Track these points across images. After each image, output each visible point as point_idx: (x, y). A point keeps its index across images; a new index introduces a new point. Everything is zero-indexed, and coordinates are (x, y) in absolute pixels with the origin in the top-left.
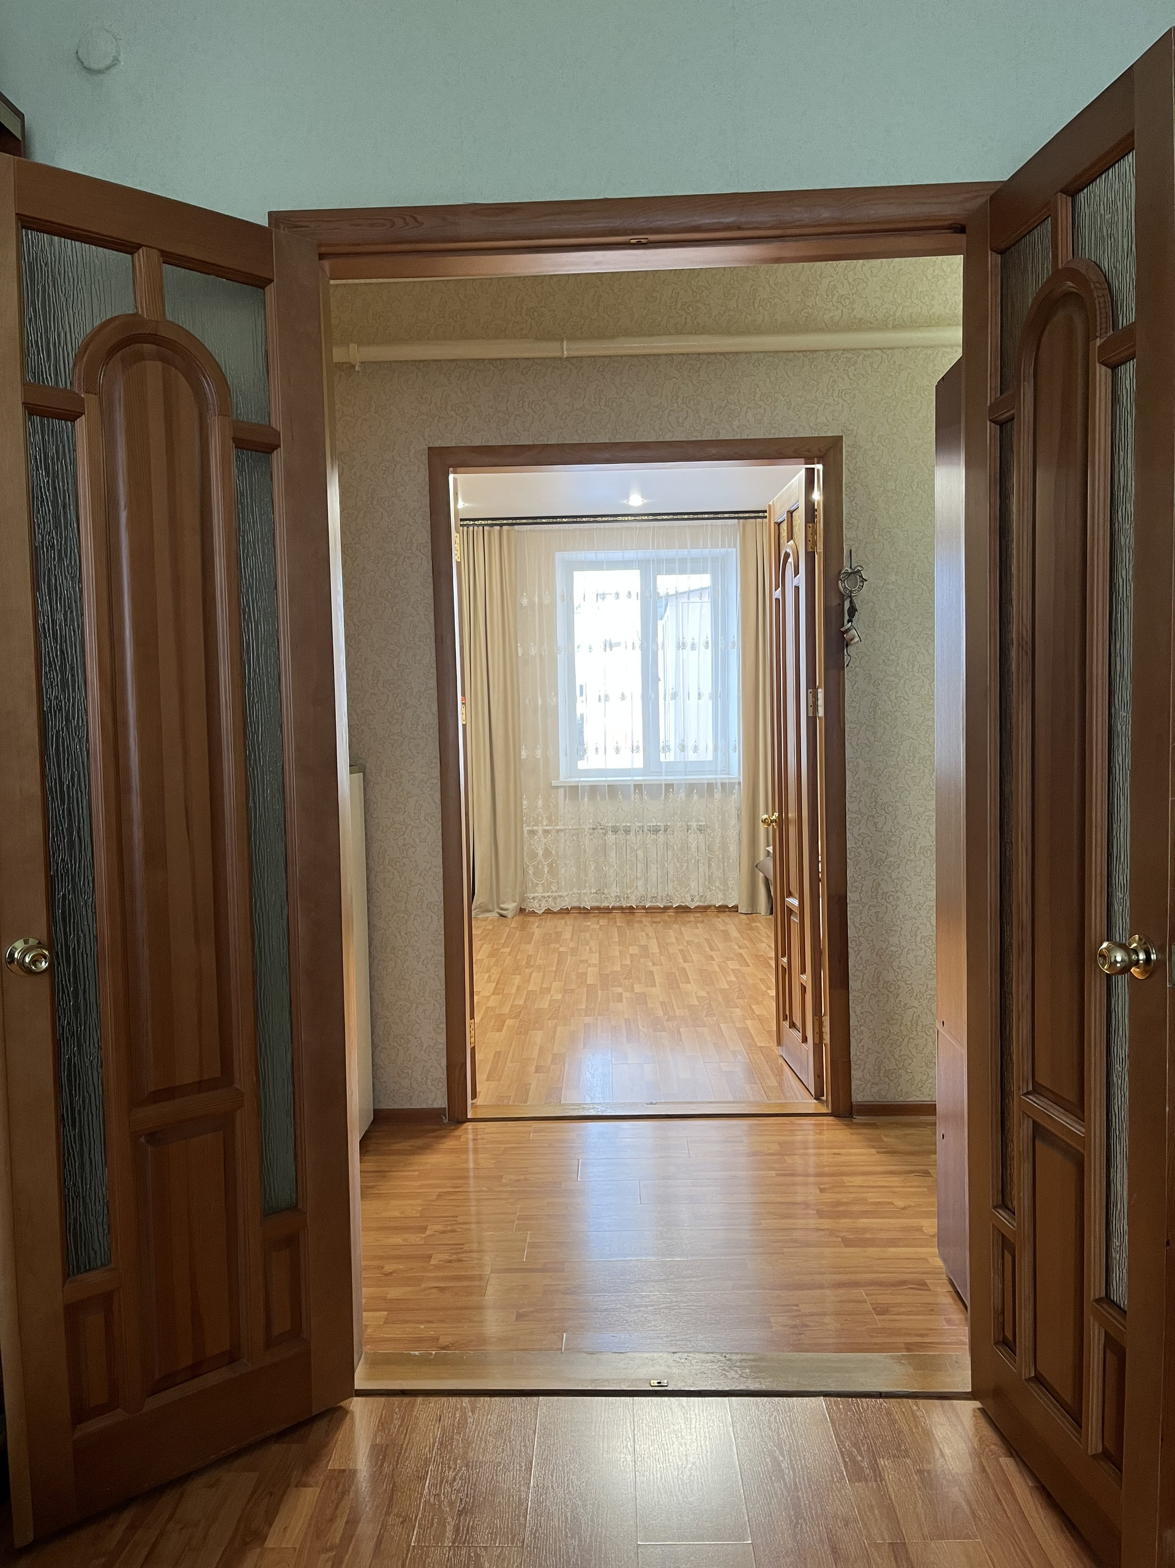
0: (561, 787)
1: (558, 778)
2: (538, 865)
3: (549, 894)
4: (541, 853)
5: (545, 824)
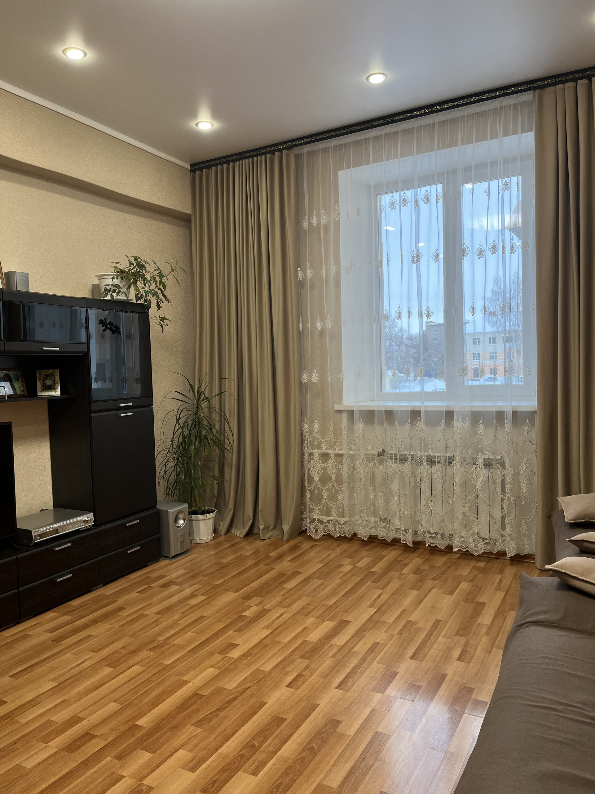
0: (344, 411)
2: (314, 490)
3: (329, 518)
4: (316, 477)
5: (324, 449)
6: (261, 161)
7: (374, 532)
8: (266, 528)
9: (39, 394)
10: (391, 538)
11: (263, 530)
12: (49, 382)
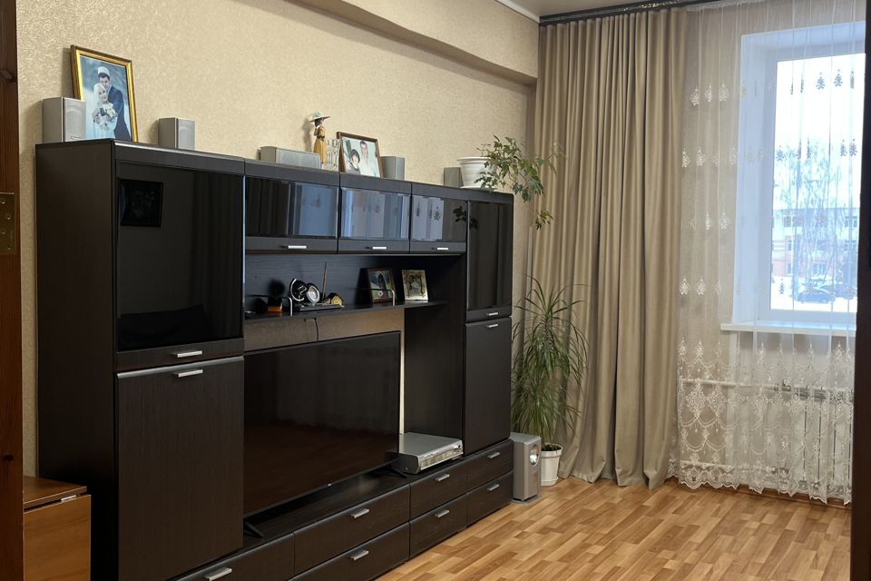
0: (734, 332)
1: (729, 320)
2: (694, 429)
3: (708, 465)
4: (698, 414)
5: (707, 378)
6: (640, 19)
7: (770, 485)
8: (624, 473)
9: (407, 298)
10: (793, 493)
11: (621, 474)
12: (415, 285)
